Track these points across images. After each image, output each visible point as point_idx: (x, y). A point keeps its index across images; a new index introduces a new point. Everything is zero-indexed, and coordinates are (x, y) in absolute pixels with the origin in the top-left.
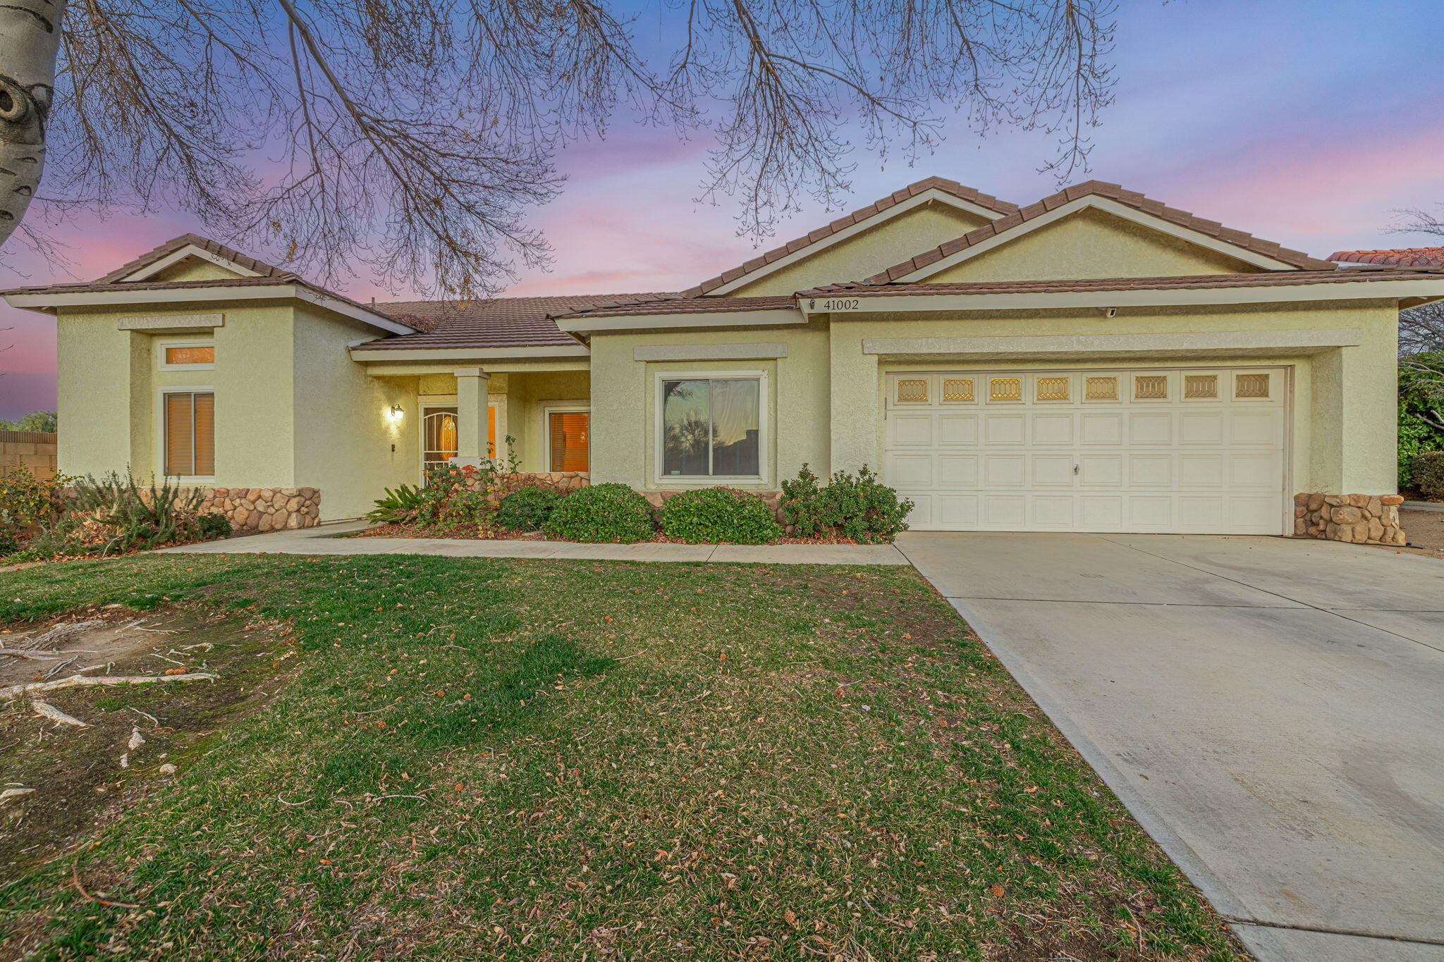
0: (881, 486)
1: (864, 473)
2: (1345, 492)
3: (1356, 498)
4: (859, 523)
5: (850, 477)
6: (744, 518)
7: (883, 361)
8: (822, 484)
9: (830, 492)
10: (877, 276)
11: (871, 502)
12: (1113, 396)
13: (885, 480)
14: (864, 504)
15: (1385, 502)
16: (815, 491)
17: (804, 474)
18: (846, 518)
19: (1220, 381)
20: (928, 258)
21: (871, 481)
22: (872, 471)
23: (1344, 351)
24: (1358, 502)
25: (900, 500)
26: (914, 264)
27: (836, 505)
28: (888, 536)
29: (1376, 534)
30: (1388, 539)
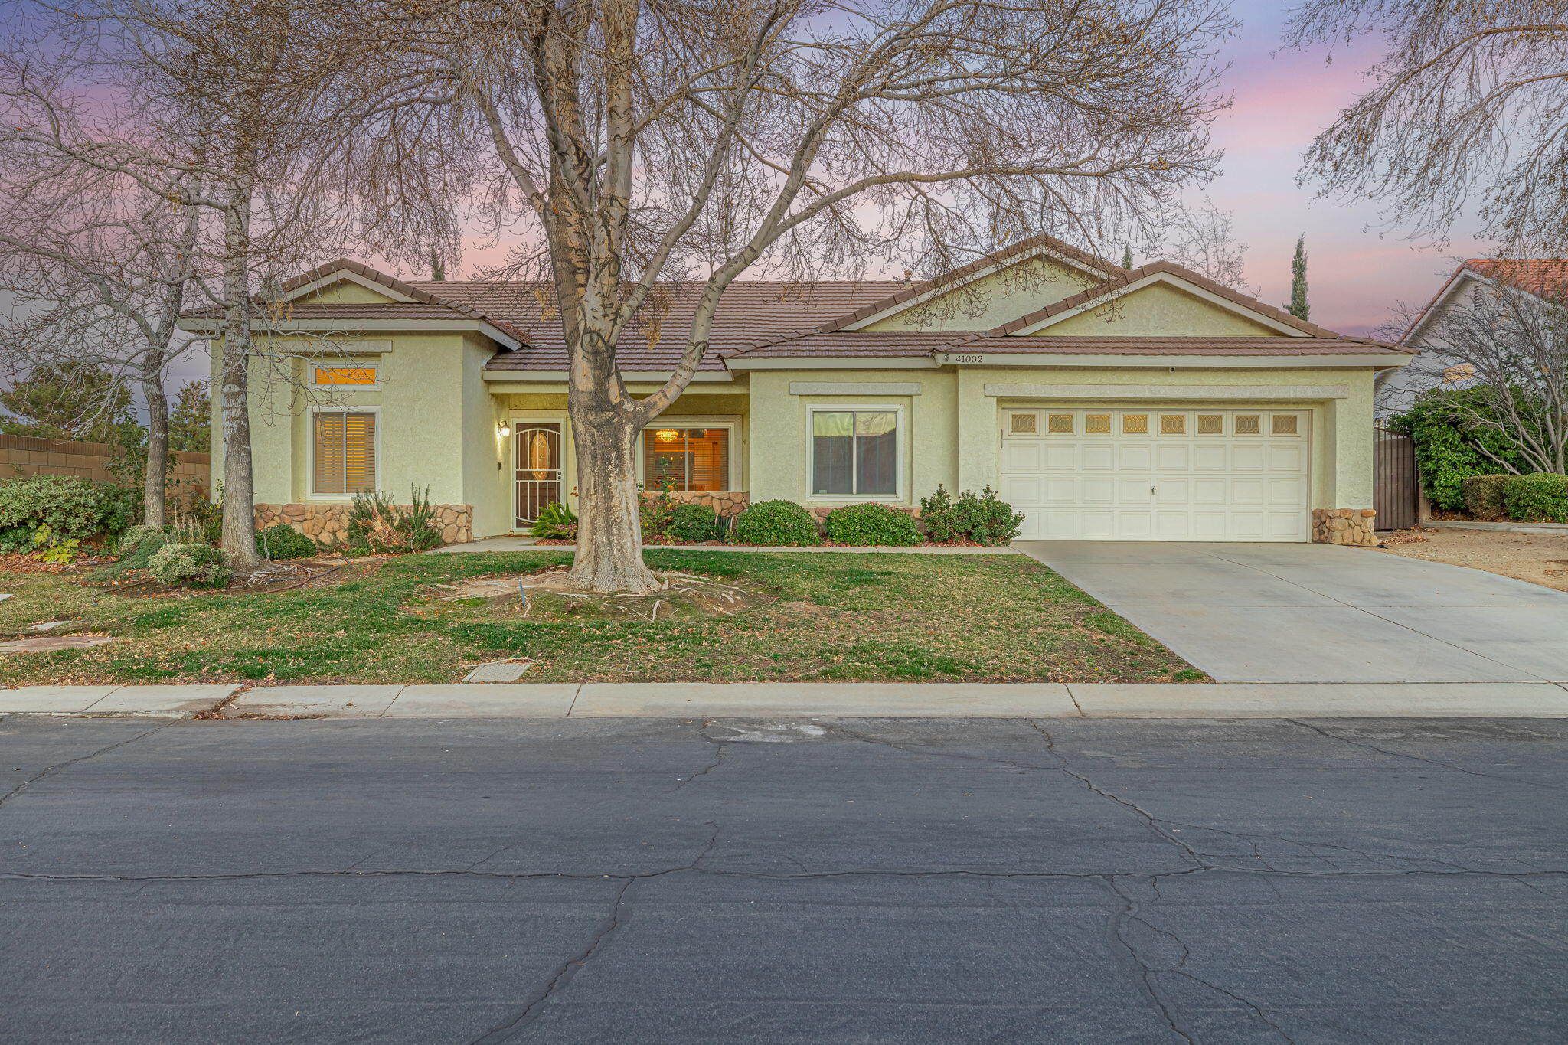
0: (999, 502)
1: (987, 491)
2: (1338, 507)
3: (1345, 511)
4: (984, 530)
5: (974, 495)
6: (897, 526)
7: (1001, 400)
8: (952, 501)
9: (961, 507)
10: (996, 330)
11: (993, 514)
12: (1181, 430)
13: (1002, 498)
14: (987, 515)
15: (1364, 515)
16: (948, 506)
17: (940, 493)
18: (974, 527)
19: (1261, 419)
20: (1036, 317)
21: (992, 497)
22: (993, 489)
23: (1337, 402)
24: (1346, 514)
25: (1014, 513)
26: (1025, 321)
27: (966, 516)
28: (1006, 540)
29: (1358, 538)
30: (1366, 542)
